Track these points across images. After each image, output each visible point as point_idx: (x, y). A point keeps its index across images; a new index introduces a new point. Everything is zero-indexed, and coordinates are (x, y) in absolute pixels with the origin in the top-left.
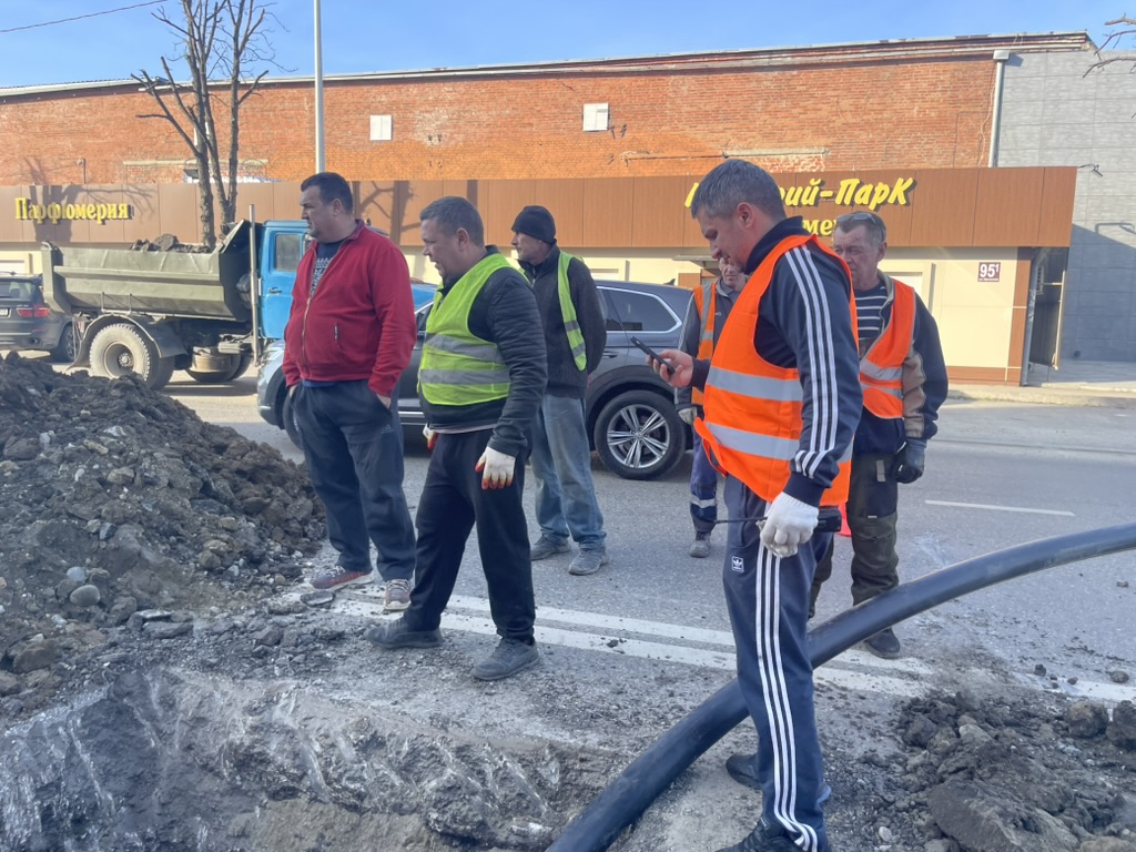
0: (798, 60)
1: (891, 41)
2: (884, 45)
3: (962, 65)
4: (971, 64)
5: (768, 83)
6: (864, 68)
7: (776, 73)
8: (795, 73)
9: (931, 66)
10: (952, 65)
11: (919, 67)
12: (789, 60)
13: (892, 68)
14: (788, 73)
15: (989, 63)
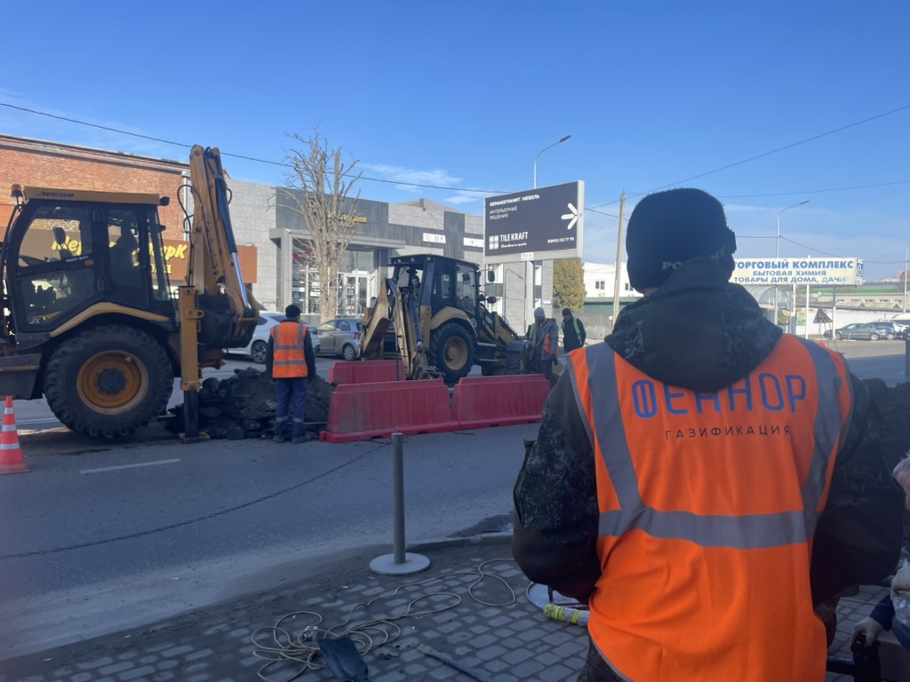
0: (65, 152)
1: (125, 153)
2: (120, 155)
3: (164, 174)
4: (170, 175)
5: (43, 162)
6: (109, 166)
7: (49, 157)
8: (63, 159)
9: (147, 171)
10: (160, 174)
11: (140, 171)
12: (58, 150)
13: (126, 168)
14: (58, 159)
15: (179, 176)
